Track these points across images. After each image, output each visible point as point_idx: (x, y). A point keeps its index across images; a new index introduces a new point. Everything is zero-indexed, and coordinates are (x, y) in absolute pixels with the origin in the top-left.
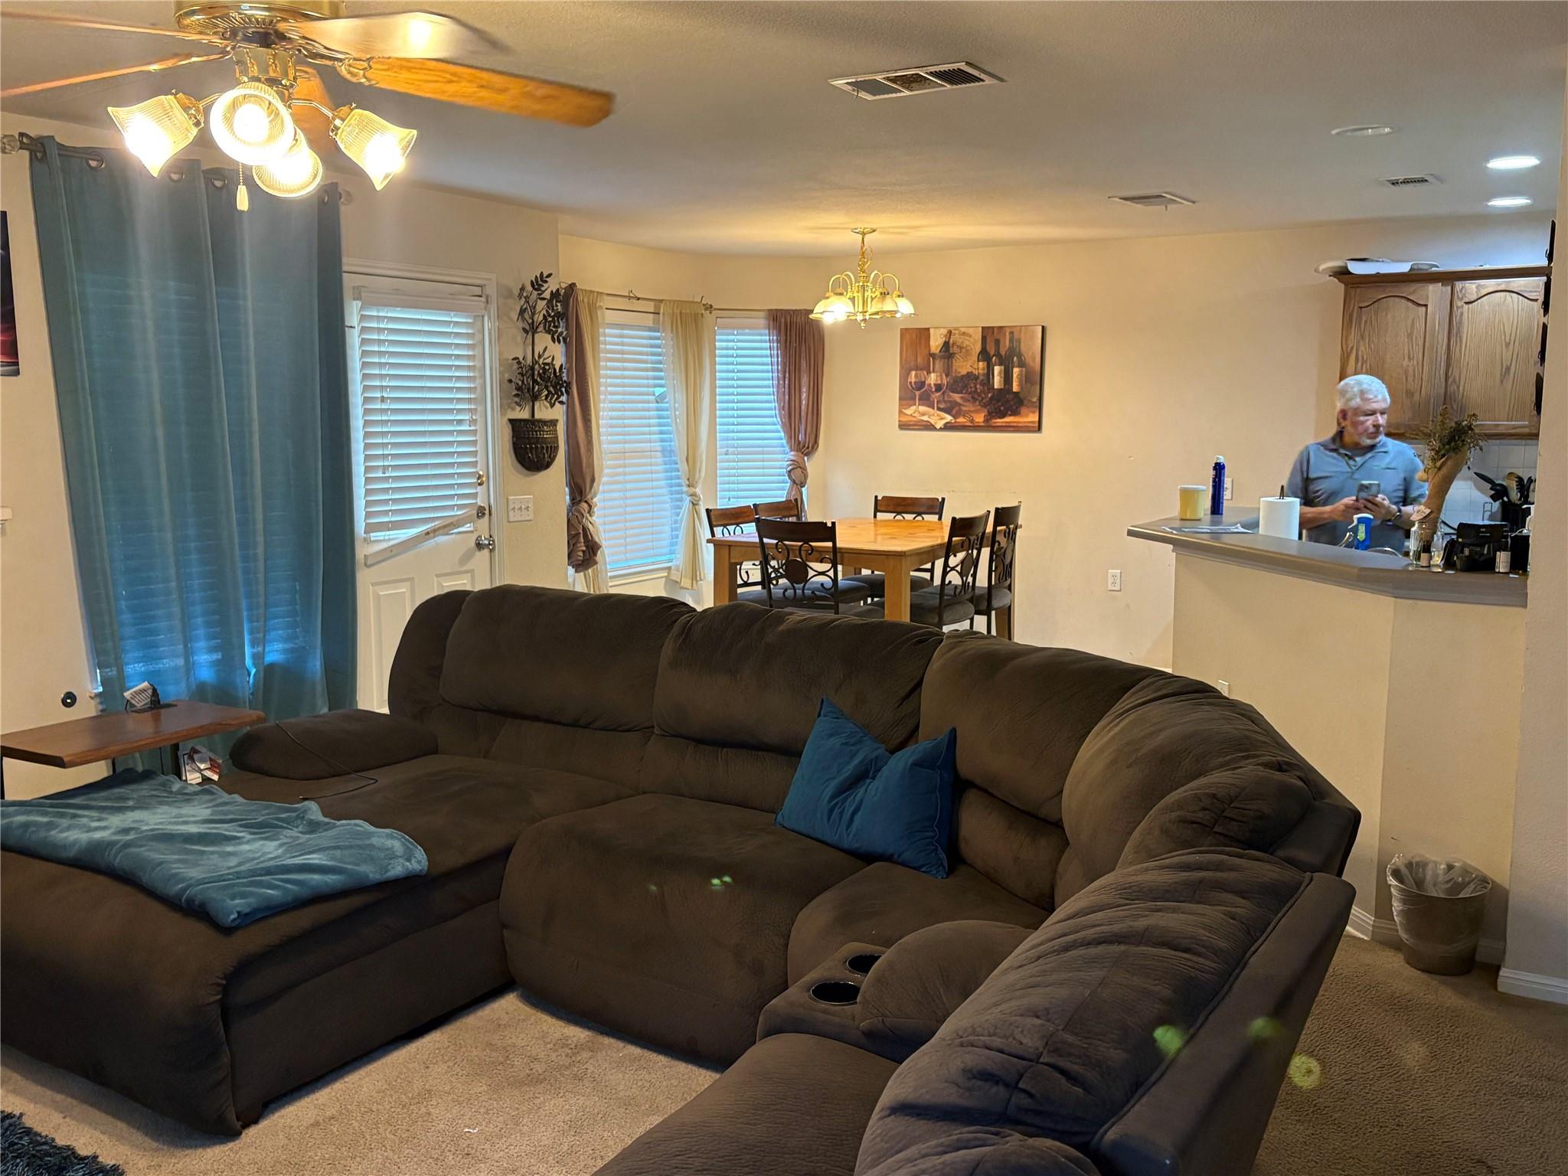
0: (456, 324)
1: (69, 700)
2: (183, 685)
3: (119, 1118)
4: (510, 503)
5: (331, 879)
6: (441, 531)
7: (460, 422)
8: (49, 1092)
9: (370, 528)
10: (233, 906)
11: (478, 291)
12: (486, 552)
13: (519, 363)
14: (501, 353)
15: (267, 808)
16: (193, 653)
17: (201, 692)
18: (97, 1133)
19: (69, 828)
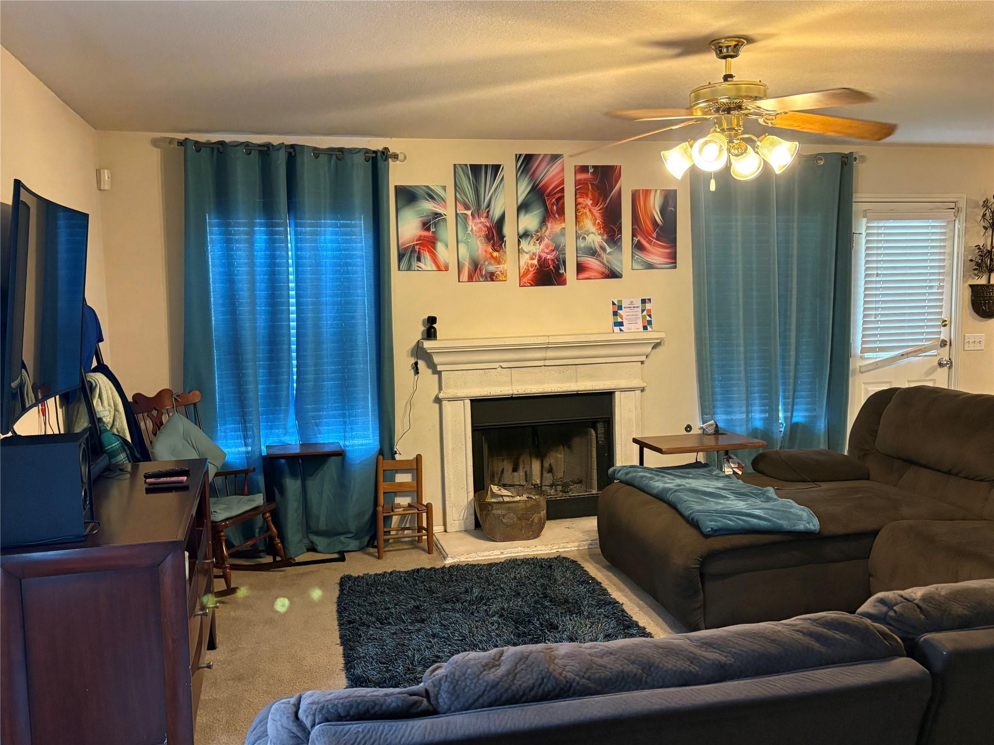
0: (933, 227)
1: (688, 428)
2: (744, 428)
3: (660, 617)
4: (966, 338)
5: (763, 523)
6: (911, 354)
7: (931, 287)
8: (638, 600)
9: (864, 350)
10: (709, 525)
11: (952, 206)
12: (946, 369)
13: (979, 249)
14: (966, 243)
15: (749, 487)
16: (751, 412)
17: (754, 433)
18: (650, 620)
19: (658, 481)
